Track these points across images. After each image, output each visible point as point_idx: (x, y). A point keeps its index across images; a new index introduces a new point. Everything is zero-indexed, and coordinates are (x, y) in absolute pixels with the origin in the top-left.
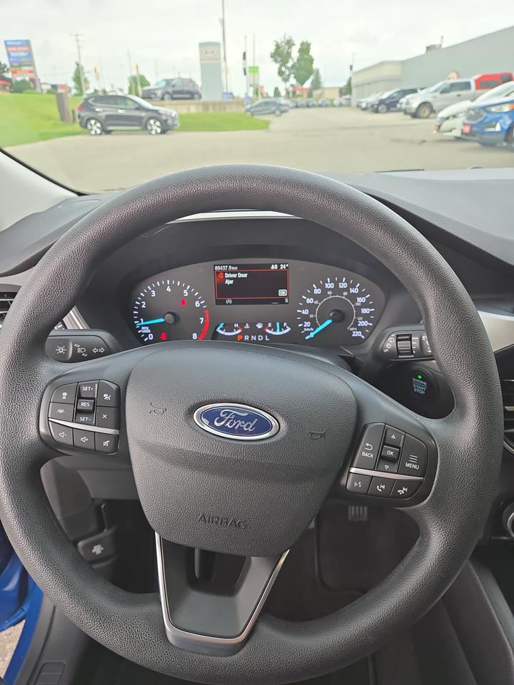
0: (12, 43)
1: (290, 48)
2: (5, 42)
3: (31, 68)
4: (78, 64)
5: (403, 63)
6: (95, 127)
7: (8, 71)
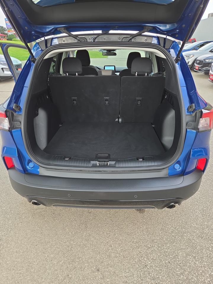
7: (6, 30)
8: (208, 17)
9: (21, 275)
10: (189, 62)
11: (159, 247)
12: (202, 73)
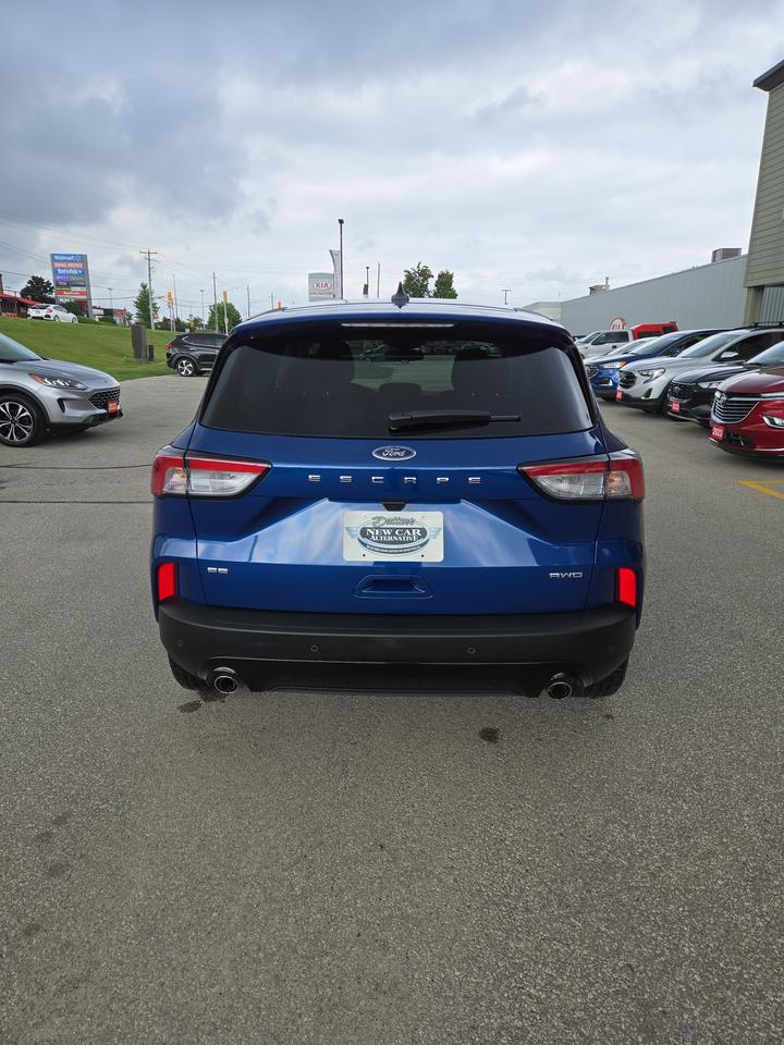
0: (62, 258)
1: (426, 279)
2: (53, 256)
3: (84, 289)
4: (144, 287)
5: (562, 305)
6: (187, 367)
7: (51, 290)
8: (714, 260)
9: (186, 857)
10: (650, 390)
11: (537, 807)
12: (694, 423)
